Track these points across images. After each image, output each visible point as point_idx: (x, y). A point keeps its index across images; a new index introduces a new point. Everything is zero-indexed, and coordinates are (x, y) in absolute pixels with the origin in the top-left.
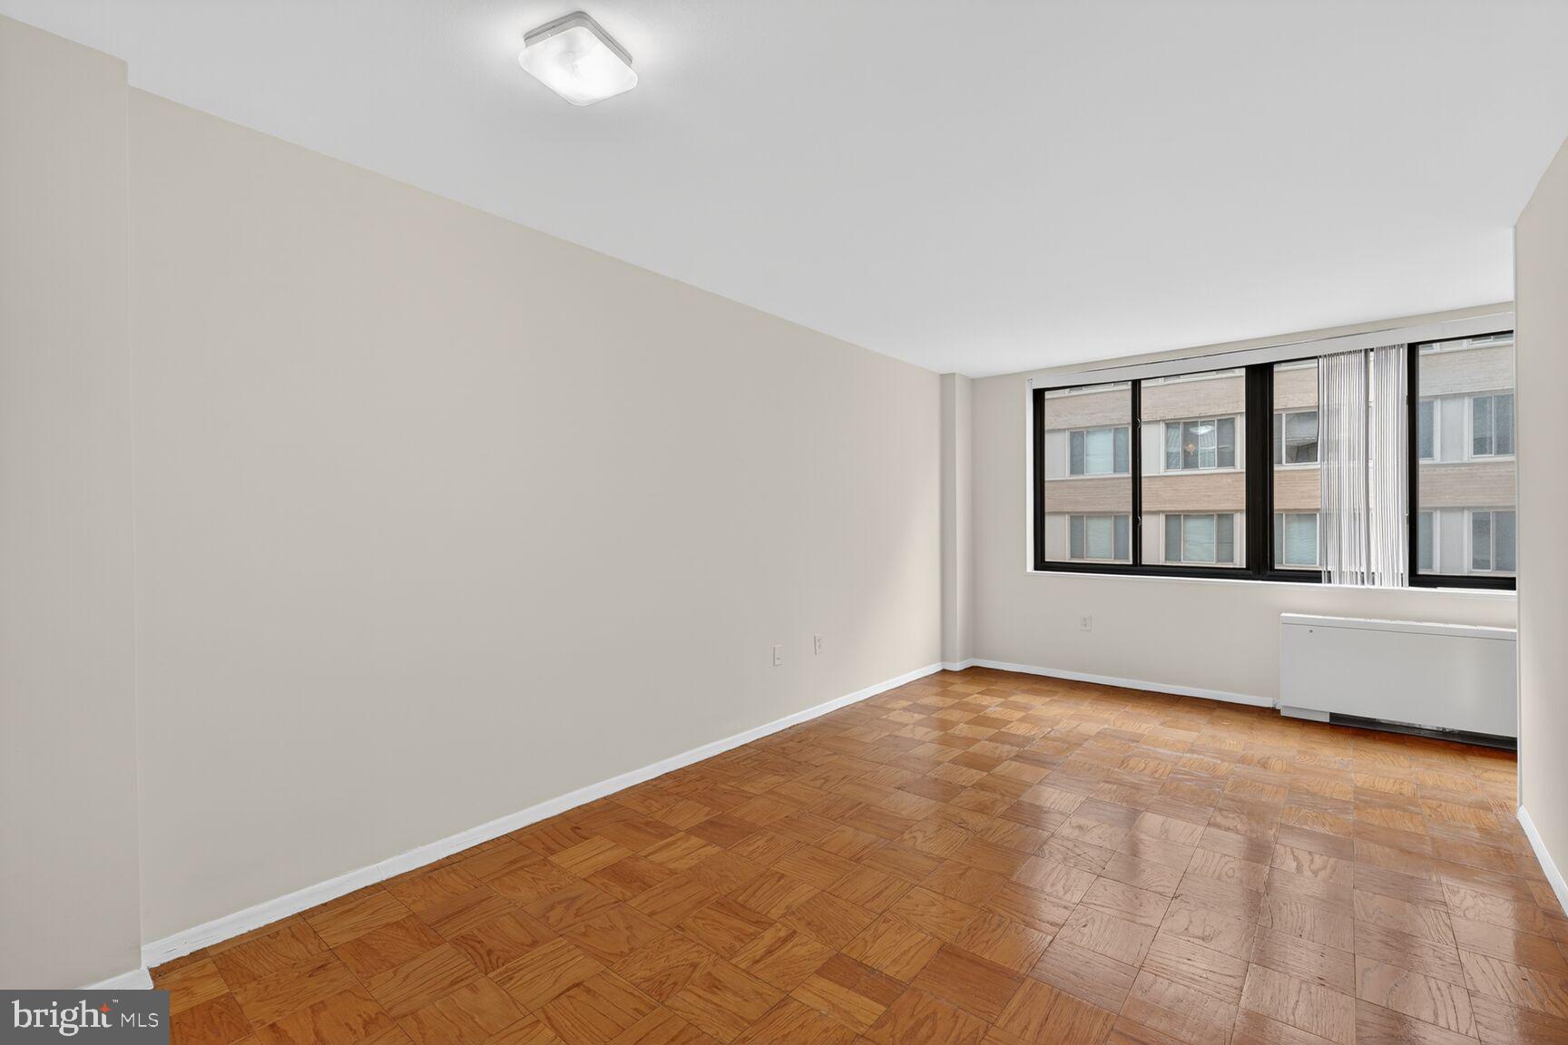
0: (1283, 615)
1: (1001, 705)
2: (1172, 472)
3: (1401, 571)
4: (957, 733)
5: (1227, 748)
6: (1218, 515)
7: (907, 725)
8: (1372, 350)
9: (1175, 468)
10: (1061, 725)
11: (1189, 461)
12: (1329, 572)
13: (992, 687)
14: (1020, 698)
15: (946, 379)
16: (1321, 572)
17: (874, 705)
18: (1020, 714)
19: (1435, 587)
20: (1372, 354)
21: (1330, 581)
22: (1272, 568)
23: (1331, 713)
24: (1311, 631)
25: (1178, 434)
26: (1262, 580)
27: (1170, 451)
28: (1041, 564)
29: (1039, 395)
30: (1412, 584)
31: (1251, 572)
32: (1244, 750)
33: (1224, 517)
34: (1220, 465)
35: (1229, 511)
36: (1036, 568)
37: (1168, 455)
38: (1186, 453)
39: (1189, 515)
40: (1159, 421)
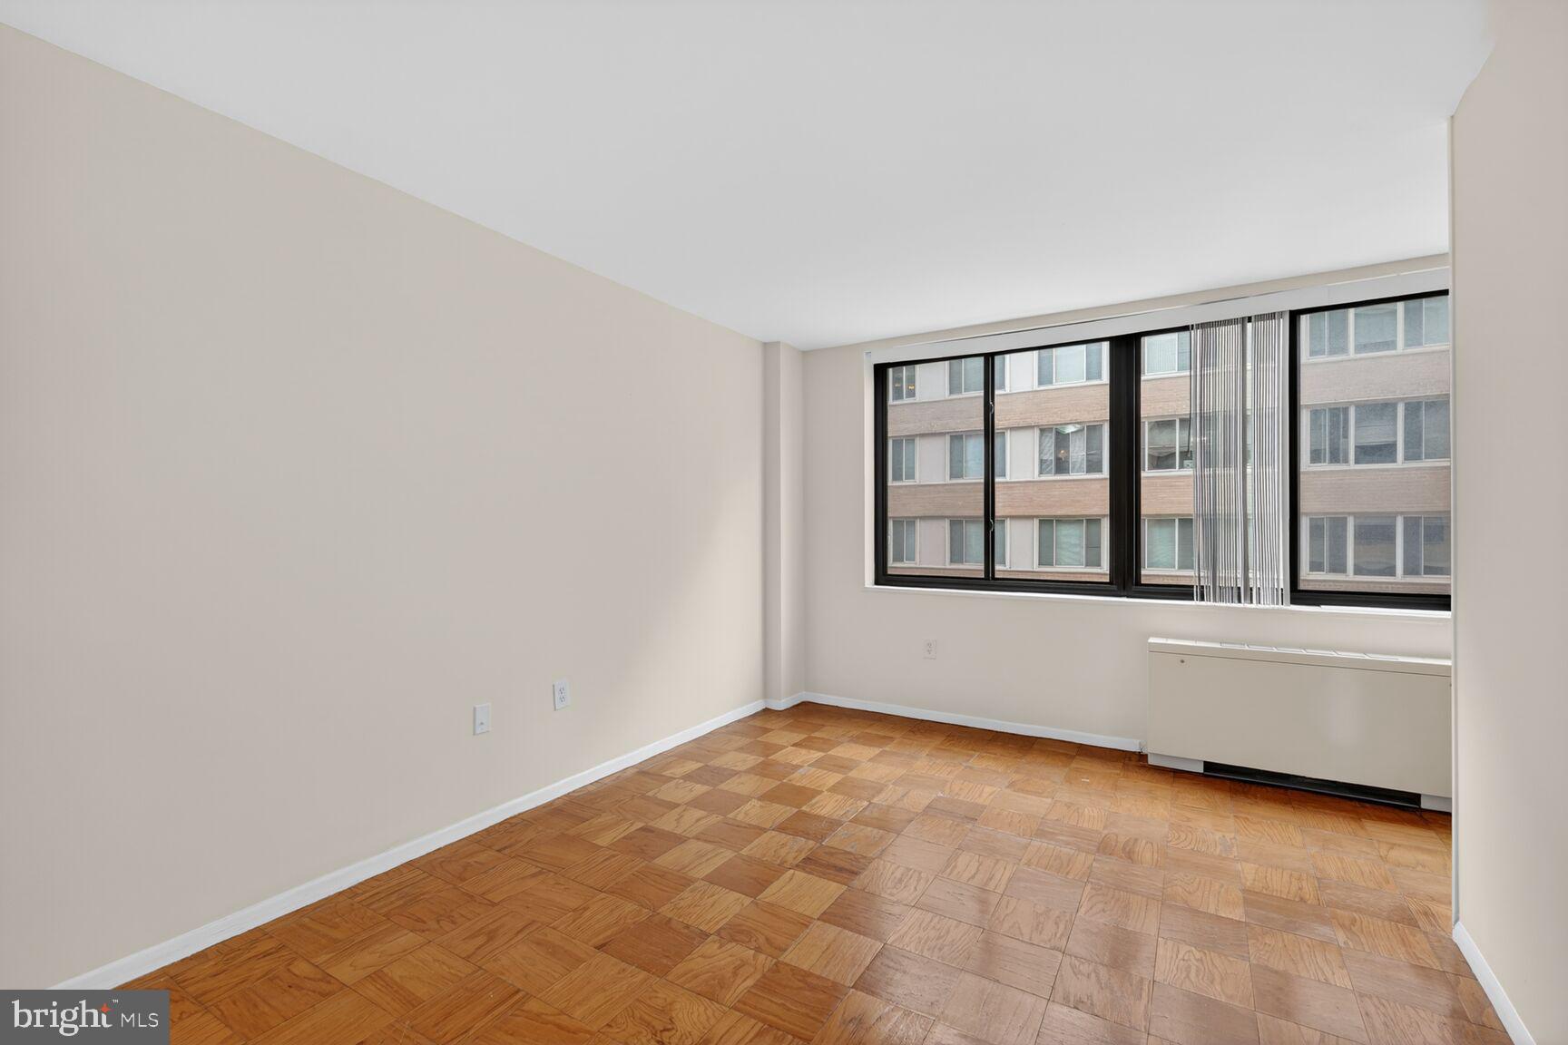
0: (1152, 640)
1: (818, 764)
2: (1044, 478)
3: (1282, 586)
4: (740, 817)
5: (1085, 825)
6: (1088, 520)
7: (678, 805)
8: (1250, 319)
9: (1048, 473)
10: (882, 795)
11: (1061, 466)
12: (1202, 587)
13: (817, 734)
14: (846, 751)
15: (769, 349)
16: (1192, 587)
17: (649, 773)
18: (834, 778)
19: (1319, 605)
20: (1249, 326)
21: (1202, 599)
22: (1138, 583)
23: (1205, 762)
24: (1183, 662)
25: (1050, 441)
26: (1128, 597)
27: (1045, 458)
28: (883, 577)
29: (881, 371)
30: (1294, 601)
31: (1114, 587)
32: (1105, 828)
33: (1093, 521)
34: (1088, 471)
35: (1097, 515)
36: (877, 583)
37: (1042, 462)
38: (1058, 460)
39: (1061, 520)
40: (1034, 426)
